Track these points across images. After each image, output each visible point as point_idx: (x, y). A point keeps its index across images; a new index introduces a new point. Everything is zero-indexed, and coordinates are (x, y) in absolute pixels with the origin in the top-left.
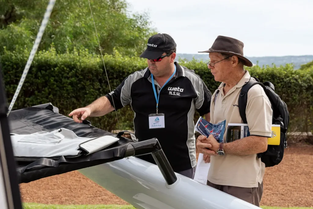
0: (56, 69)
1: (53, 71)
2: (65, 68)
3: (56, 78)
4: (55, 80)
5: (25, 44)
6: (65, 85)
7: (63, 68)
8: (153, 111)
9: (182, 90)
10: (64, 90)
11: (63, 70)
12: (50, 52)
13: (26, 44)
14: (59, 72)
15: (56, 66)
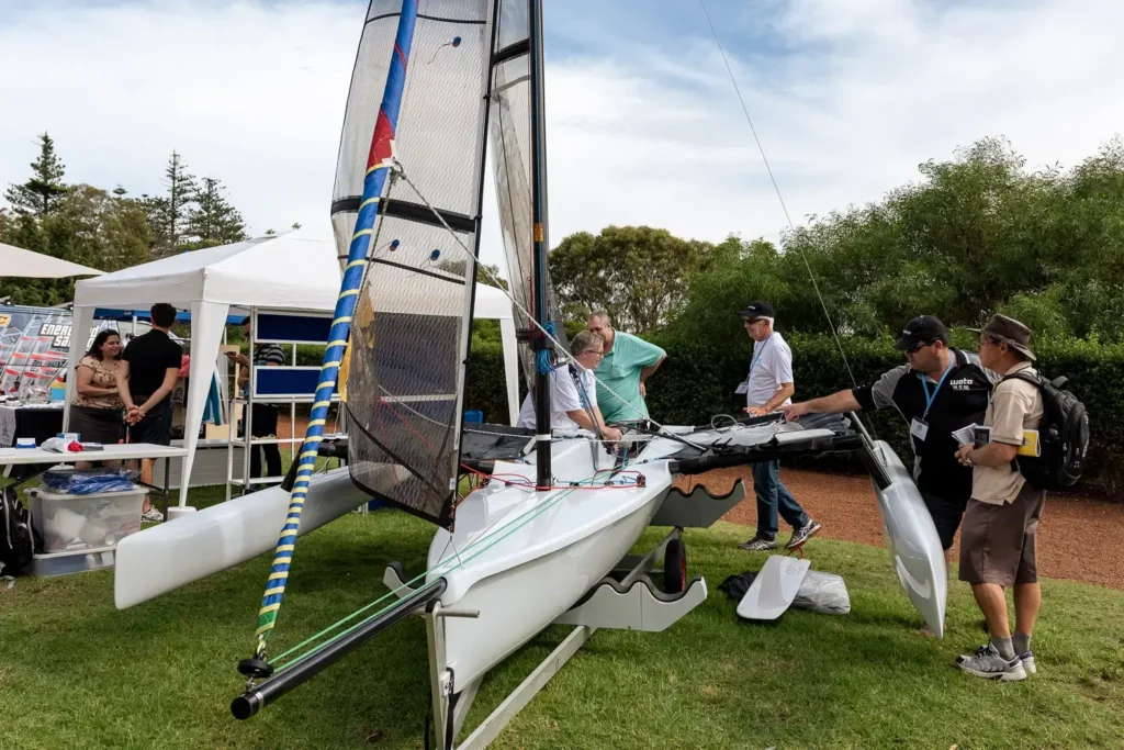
0: (1094, 370)
1: (1088, 374)
2: (1115, 369)
3: (1096, 386)
4: (1093, 390)
5: (1043, 326)
6: (1113, 399)
7: (1110, 367)
8: (919, 417)
9: (970, 382)
10: (1111, 408)
11: (1110, 371)
12: (1086, 340)
13: (1047, 327)
14: (1101, 375)
15: (1095, 364)
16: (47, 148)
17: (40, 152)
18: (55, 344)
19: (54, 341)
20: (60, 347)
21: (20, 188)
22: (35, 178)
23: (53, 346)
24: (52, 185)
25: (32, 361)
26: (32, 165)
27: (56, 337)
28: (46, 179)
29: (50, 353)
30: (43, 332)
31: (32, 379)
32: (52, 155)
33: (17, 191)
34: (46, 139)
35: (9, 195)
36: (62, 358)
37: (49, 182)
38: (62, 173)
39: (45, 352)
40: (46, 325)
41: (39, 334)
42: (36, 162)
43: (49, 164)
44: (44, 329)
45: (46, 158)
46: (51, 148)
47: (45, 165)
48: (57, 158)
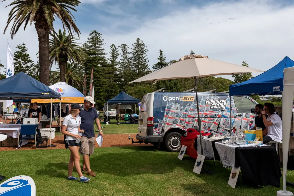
16: (161, 53)
17: (159, 55)
18: (212, 108)
19: (211, 107)
20: (213, 109)
21: (155, 65)
22: (159, 61)
23: (211, 109)
24: (163, 63)
25: (204, 115)
26: (158, 58)
27: (211, 104)
28: (161, 61)
29: (210, 112)
30: (207, 103)
31: (205, 123)
32: (162, 55)
33: (155, 66)
34: (161, 51)
35: (153, 67)
36: (215, 113)
37: (162, 62)
38: (165, 60)
39: (208, 111)
40: (207, 100)
41: (205, 104)
42: (159, 57)
43: (162, 57)
44: (207, 101)
45: (161, 56)
46: (162, 53)
47: (161, 58)
48: (164, 56)
